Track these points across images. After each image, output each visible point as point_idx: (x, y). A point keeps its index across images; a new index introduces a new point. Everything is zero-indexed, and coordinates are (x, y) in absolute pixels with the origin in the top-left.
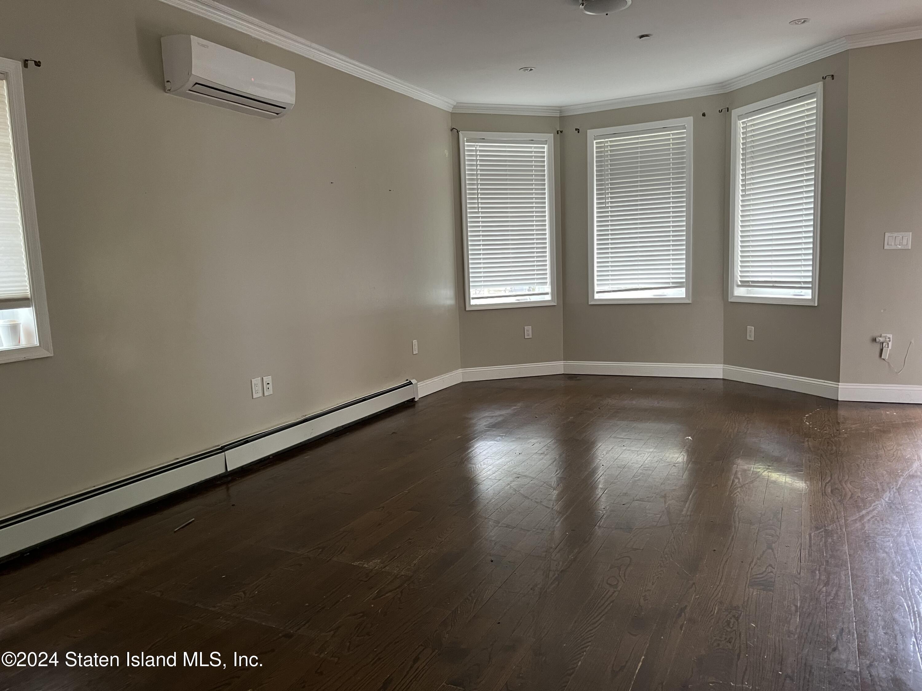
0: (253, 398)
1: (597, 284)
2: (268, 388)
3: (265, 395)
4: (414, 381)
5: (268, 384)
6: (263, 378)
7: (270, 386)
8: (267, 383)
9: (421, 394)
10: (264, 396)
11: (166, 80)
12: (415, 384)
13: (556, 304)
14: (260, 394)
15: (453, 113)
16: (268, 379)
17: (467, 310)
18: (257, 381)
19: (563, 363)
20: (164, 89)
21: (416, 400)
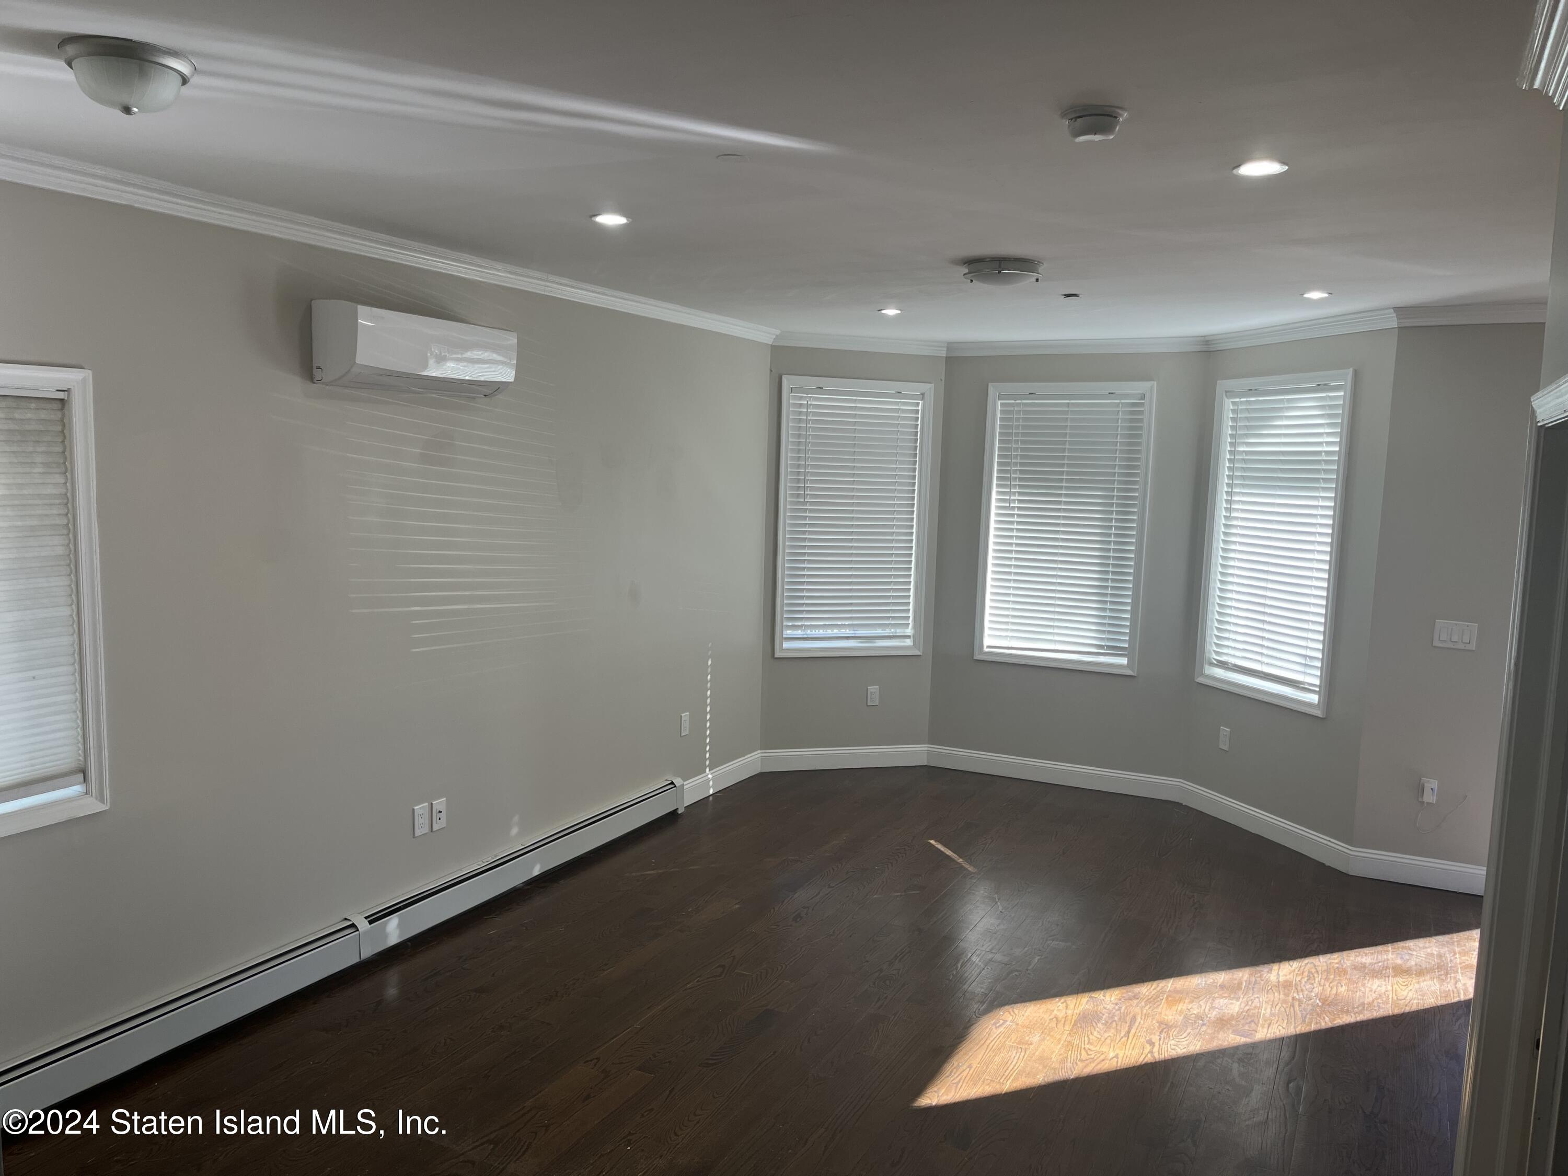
0: (414, 837)
1: (989, 635)
2: (440, 819)
3: (434, 829)
4: (678, 781)
5: (440, 812)
6: (432, 804)
7: (443, 815)
8: (438, 811)
9: (689, 800)
10: (432, 831)
11: (315, 365)
12: (679, 786)
13: (921, 654)
14: (426, 830)
15: (774, 346)
16: (440, 803)
17: (776, 656)
18: (421, 809)
19: (926, 749)
20: (311, 378)
21: (679, 813)
